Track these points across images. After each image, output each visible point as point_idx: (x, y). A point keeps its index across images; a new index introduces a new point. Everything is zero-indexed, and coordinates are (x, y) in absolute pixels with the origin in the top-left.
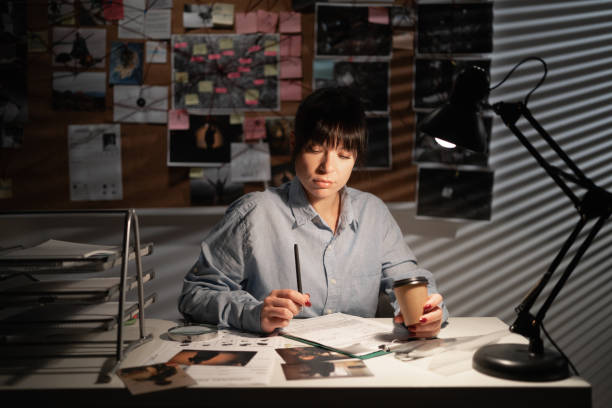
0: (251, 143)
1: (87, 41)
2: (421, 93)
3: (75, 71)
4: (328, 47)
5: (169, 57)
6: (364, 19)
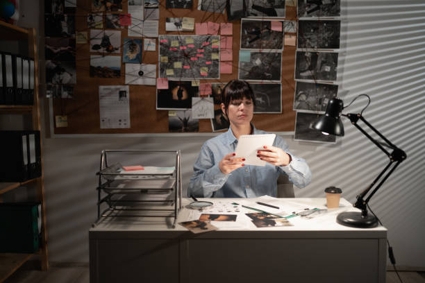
0: (203, 97)
1: (110, 38)
2: (299, 71)
3: (103, 55)
4: (248, 44)
5: (157, 48)
6: (269, 28)
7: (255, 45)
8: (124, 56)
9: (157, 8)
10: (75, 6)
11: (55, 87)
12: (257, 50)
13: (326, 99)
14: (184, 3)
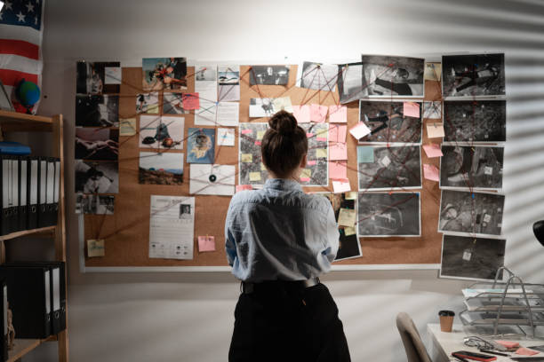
1: (168, 127)
2: (446, 174)
5: (236, 142)
6: (400, 112)
7: (380, 137)
9: (237, 84)
10: (120, 83)
11: (88, 198)
12: (384, 144)
13: (486, 215)
14: (275, 76)
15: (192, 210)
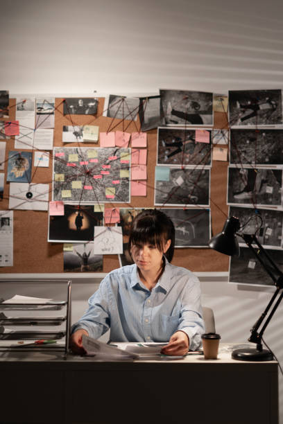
0: (109, 225)
4: (166, 158)
5: (50, 164)
6: (192, 138)
7: (175, 160)
8: (8, 174)
9: (52, 113)
12: (179, 166)
13: (268, 229)
14: (85, 107)
15: (12, 223)
